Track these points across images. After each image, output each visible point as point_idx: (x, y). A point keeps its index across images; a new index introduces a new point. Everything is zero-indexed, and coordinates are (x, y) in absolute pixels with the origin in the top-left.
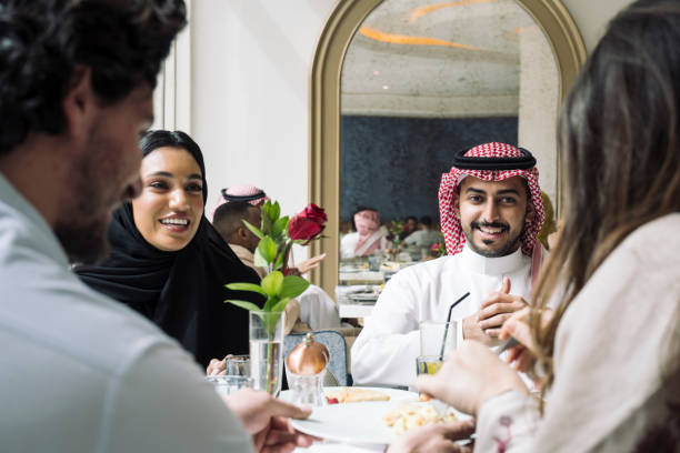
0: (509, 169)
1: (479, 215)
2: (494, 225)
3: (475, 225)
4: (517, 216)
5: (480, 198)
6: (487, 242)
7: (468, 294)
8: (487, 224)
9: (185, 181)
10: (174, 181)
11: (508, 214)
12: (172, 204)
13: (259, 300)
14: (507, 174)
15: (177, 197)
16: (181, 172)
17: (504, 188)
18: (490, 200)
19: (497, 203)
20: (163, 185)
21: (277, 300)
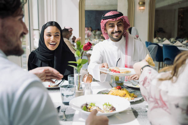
0: (119, 17)
1: (113, 30)
3: (113, 33)
5: (113, 26)
6: (117, 36)
7: (120, 59)
8: (116, 32)
10: (52, 35)
13: (76, 65)
14: (119, 18)
16: (54, 32)
18: (116, 26)
21: (80, 65)
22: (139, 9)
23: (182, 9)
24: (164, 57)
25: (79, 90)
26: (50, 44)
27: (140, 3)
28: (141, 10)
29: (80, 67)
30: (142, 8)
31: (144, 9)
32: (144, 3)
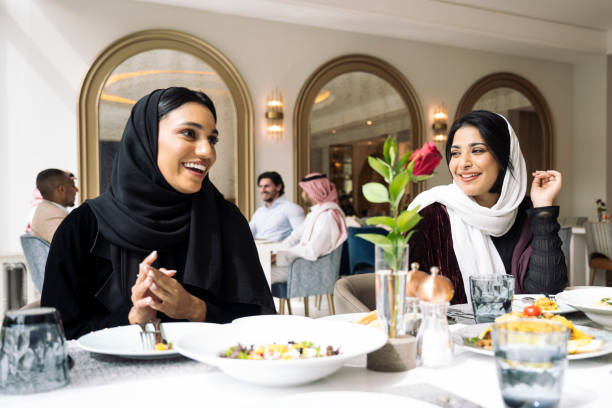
16: (208, 125)
22: (268, 132)
26: (188, 168)
28: (275, 136)
30: (276, 128)
31: (281, 133)
32: (279, 116)
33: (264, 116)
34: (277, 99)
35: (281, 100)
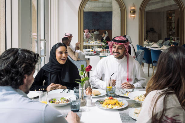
2: (117, 53)
4: (122, 51)
5: (115, 47)
9: (65, 52)
10: (63, 52)
11: (120, 51)
12: (63, 56)
15: (64, 55)
16: (64, 50)
17: (119, 46)
18: (117, 48)
19: (118, 49)
20: (61, 53)
21: (83, 81)
22: (131, 17)
23: (170, 12)
24: (153, 60)
25: (82, 100)
26: (62, 60)
27: (131, 12)
28: (133, 18)
29: (83, 83)
30: (133, 16)
31: (135, 17)
32: (134, 12)
33: (129, 12)
34: (133, 7)
35: (135, 7)
